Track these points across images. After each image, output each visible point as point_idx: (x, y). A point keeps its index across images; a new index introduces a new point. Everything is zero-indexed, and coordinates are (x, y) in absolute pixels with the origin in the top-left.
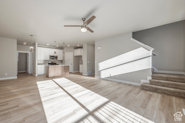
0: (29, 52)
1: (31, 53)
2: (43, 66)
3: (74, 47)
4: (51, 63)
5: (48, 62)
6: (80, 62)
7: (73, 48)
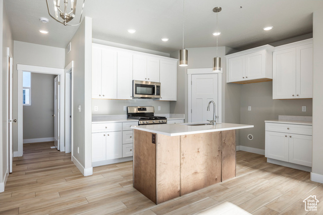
0: (60, 71)
1: (68, 75)
2: (111, 126)
3: (227, 46)
4: (135, 111)
5: (125, 109)
6: (250, 108)
7: (224, 50)
